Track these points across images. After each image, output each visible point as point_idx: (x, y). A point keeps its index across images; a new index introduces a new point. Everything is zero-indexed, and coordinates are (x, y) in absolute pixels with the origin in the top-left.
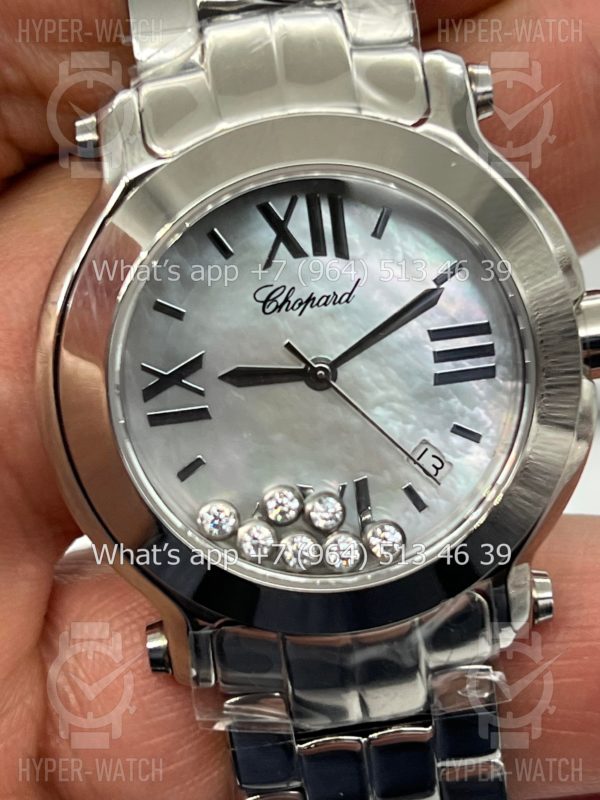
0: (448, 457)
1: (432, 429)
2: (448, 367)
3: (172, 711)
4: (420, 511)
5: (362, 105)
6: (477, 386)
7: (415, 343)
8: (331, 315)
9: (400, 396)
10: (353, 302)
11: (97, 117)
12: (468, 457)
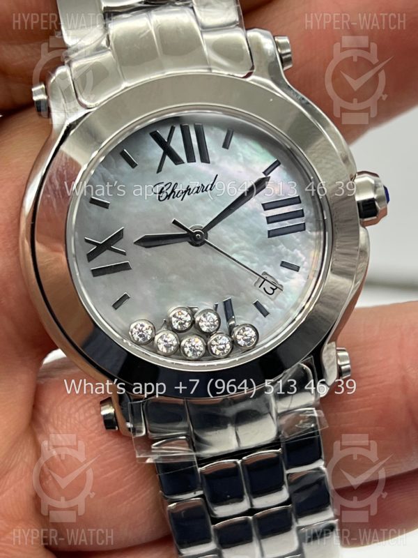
0: (280, 282)
1: (268, 265)
2: (276, 226)
3: (119, 454)
4: (265, 316)
5: (212, 67)
6: (294, 237)
7: (255, 212)
8: (201, 199)
9: (247, 246)
11: (45, 85)
12: (292, 281)
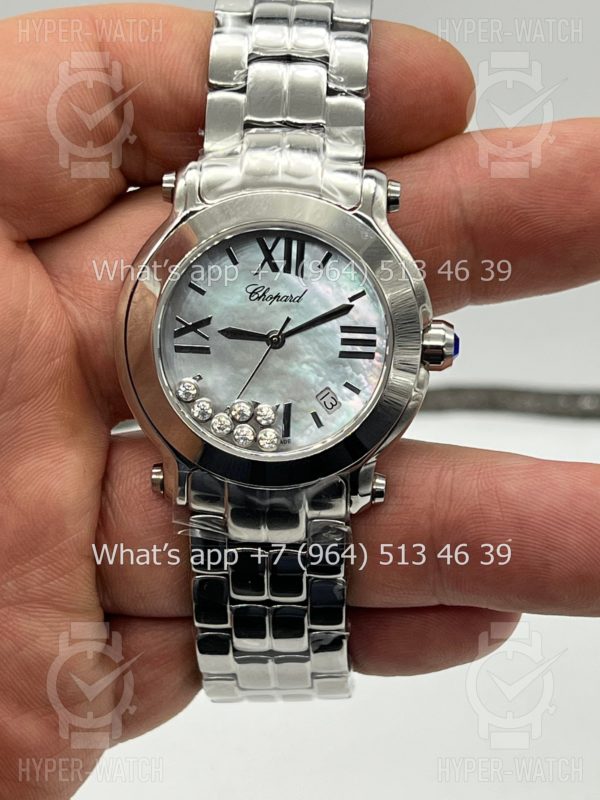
0: (339, 399)
1: (333, 382)
2: (348, 348)
4: (319, 427)
5: (323, 194)
6: (363, 362)
7: (332, 332)
8: (288, 307)
9: (318, 359)
10: (301, 303)
11: (176, 176)
12: (350, 402)
